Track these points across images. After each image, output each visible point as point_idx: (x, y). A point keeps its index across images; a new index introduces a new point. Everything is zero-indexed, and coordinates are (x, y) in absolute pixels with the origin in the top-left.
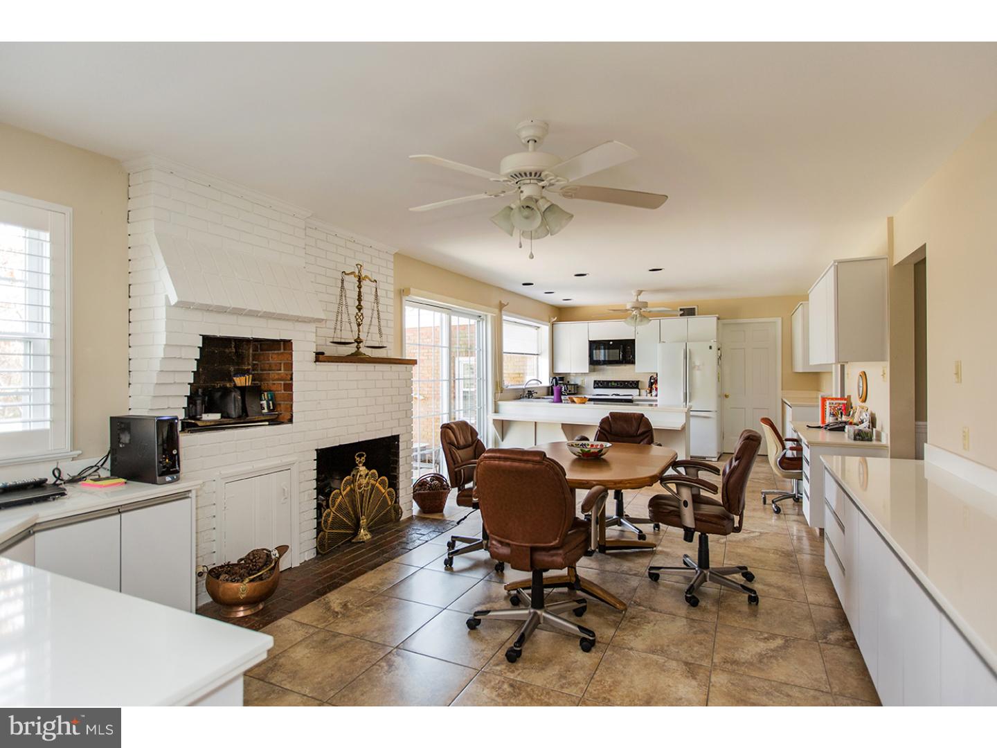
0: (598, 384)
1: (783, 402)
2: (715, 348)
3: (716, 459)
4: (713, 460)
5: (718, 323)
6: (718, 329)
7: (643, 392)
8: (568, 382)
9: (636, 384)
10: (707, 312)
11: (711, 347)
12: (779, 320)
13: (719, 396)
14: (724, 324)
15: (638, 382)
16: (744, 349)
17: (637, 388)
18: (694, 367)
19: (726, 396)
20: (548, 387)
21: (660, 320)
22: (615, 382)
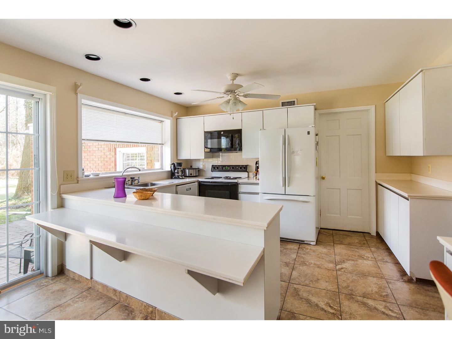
0: (215, 168)
1: (377, 184)
2: (313, 134)
3: (315, 243)
4: (312, 243)
5: (315, 113)
6: (315, 119)
7: (251, 175)
8: (191, 166)
9: (244, 168)
10: (305, 102)
11: (309, 133)
12: (373, 108)
13: (317, 178)
14: (320, 114)
15: (246, 166)
16: (339, 136)
17: (246, 171)
18: (293, 152)
19: (323, 178)
20: (168, 172)
21: (263, 110)
22: (229, 166)
